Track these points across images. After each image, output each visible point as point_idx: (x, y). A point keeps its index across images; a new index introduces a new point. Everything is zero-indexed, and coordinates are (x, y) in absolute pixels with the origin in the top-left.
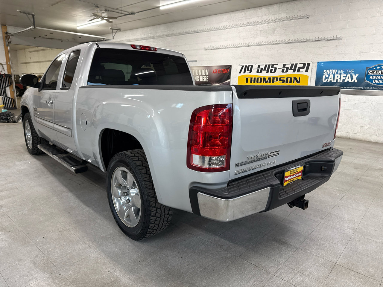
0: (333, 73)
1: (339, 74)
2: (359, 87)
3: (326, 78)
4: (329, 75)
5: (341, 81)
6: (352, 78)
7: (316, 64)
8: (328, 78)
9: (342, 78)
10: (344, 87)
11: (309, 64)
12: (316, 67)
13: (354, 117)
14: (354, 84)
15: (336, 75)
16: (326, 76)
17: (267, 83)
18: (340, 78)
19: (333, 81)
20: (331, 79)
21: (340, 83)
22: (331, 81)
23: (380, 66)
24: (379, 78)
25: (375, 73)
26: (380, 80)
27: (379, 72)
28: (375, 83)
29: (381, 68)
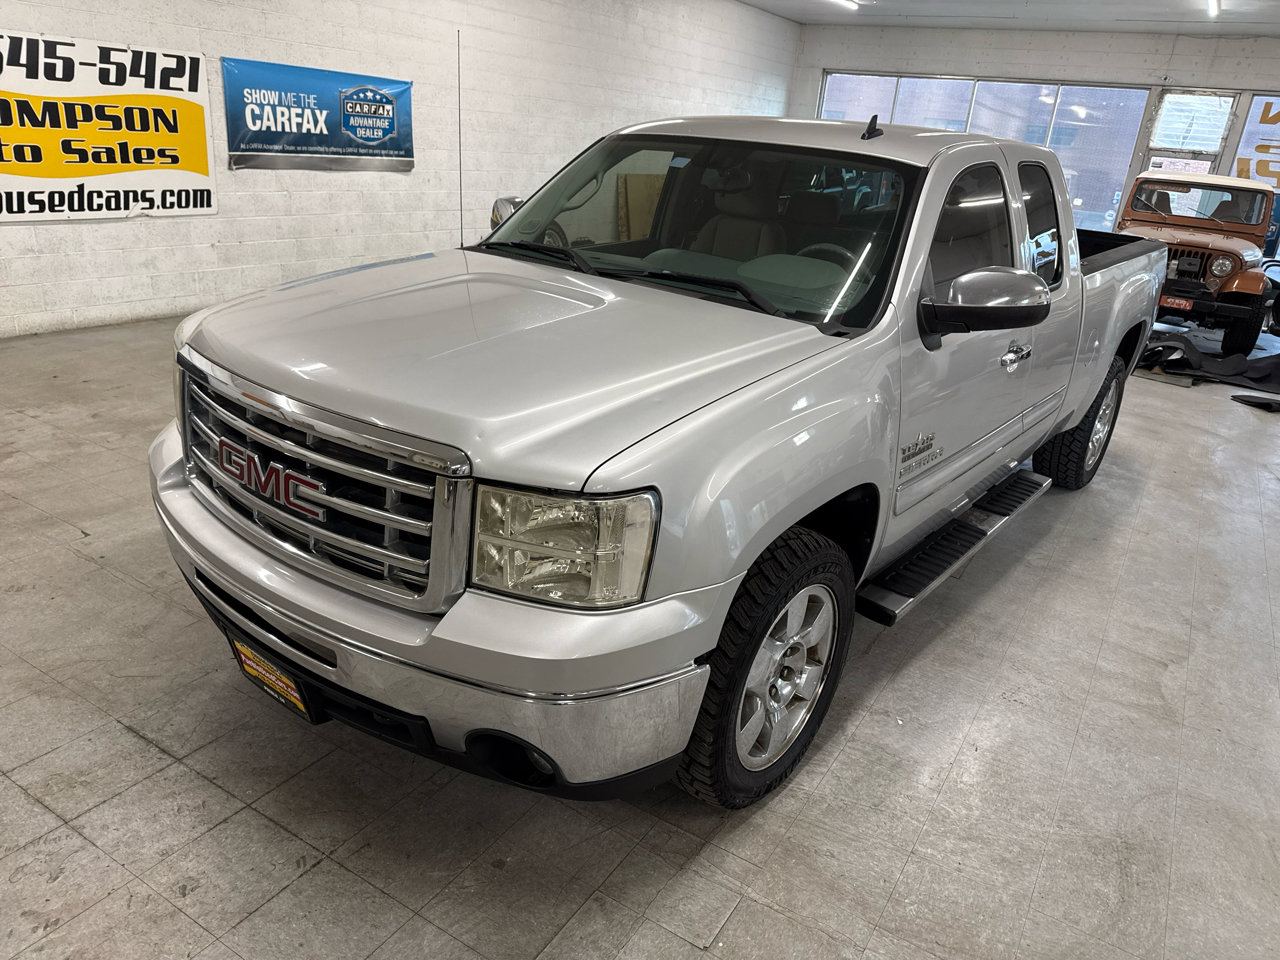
0: (272, 103)
1: (285, 106)
2: (332, 149)
3: (255, 117)
4: (261, 106)
5: (295, 130)
6: (316, 122)
7: (218, 65)
8: (260, 117)
9: (295, 120)
10: (299, 148)
11: (195, 62)
12: (220, 75)
13: (335, 233)
14: (321, 139)
15: (279, 110)
16: (253, 110)
17: (44, 126)
18: (289, 120)
19: (273, 129)
20: (268, 120)
21: (292, 136)
22: (269, 128)
23: (364, 91)
24: (366, 123)
25: (358, 109)
26: (368, 128)
27: (366, 109)
28: (361, 138)
29: (366, 96)
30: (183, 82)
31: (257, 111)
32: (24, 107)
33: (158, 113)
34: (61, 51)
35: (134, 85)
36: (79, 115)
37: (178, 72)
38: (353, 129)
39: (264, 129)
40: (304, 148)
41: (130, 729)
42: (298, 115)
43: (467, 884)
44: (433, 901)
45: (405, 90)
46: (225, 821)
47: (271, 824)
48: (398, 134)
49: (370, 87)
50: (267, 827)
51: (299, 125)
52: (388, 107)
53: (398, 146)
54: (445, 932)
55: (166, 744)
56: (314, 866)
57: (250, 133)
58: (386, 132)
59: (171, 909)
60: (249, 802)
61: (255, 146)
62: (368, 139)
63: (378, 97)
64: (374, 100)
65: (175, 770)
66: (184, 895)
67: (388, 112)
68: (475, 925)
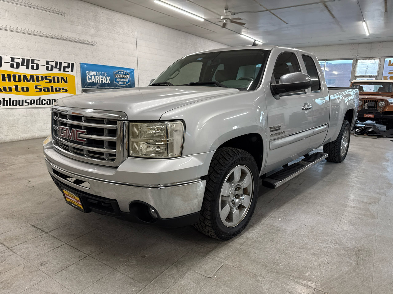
0: (94, 75)
1: (98, 76)
2: (112, 87)
3: (89, 79)
4: (91, 76)
5: (101, 82)
6: (107, 80)
7: (79, 65)
8: (91, 79)
9: (101, 79)
10: (102, 87)
11: (73, 64)
12: (80, 67)
14: (108, 85)
15: (96, 77)
16: (89, 77)
17: (30, 82)
18: (99, 79)
19: (94, 82)
20: (93, 79)
21: (100, 84)
22: (93, 82)
23: (121, 71)
24: (121, 80)
25: (119, 76)
26: (121, 81)
27: (121, 76)
28: (120, 84)
29: (121, 73)
30: (69, 70)
31: (90, 77)
32: (25, 77)
33: (62, 78)
34: (36, 62)
35: (56, 71)
36: (40, 79)
37: (68, 67)
38: (118, 82)
39: (92, 82)
40: (103, 87)
41: (33, 226)
42: (101, 78)
43: (132, 262)
44: (121, 266)
45: (132, 71)
46: (58, 247)
48: (131, 83)
49: (122, 70)
50: (71, 248)
51: (102, 81)
52: (128, 76)
53: (131, 86)
54: (124, 274)
55: (44, 229)
56: (84, 258)
57: (88, 83)
58: (127, 83)
59: (37, 269)
60: (66, 242)
61: (89, 87)
62: (122, 85)
63: (125, 73)
64: (124, 74)
65: (45, 235)
66: (42, 266)
67: (128, 77)
68: (134, 272)
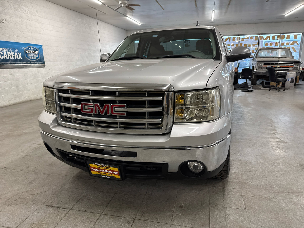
0: (6, 51)
1: (10, 52)
2: (24, 63)
4: (3, 52)
5: (13, 58)
6: (19, 56)
8: (3, 55)
10: (15, 63)
13: (27, 85)
14: (20, 60)
15: (8, 53)
18: (11, 55)
19: (7, 58)
20: (5, 56)
21: (12, 60)
22: (6, 58)
23: (30, 48)
24: (32, 56)
25: (29, 52)
26: (32, 57)
27: (31, 52)
28: (31, 59)
29: (31, 49)
31: (2, 54)
38: (29, 57)
39: (4, 58)
40: (16, 63)
41: (48, 206)
42: (13, 54)
43: (177, 214)
44: (173, 220)
45: (41, 47)
46: (98, 219)
47: (112, 216)
48: (40, 58)
49: (32, 47)
51: (14, 57)
52: (37, 51)
53: (41, 61)
54: (182, 226)
55: (63, 206)
56: (133, 222)
57: (1, 60)
58: (37, 58)
60: (101, 213)
61: (2, 63)
62: (33, 60)
63: (34, 49)
64: (33, 50)
67: (37, 53)
68: (188, 222)
